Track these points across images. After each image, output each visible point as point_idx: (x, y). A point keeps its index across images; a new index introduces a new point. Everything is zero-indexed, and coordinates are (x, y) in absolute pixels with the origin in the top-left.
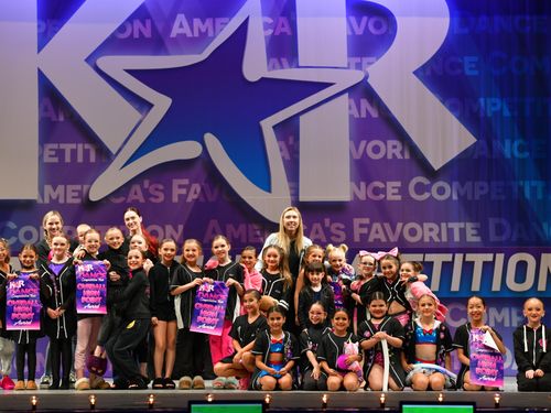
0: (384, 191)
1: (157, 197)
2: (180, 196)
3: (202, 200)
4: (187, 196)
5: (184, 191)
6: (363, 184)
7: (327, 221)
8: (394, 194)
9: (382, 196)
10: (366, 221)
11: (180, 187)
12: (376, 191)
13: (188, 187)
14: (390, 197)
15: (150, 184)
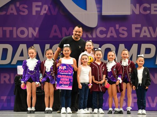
0: (149, 9)
1: (24, 12)
2: (37, 12)
3: (49, 14)
4: (40, 11)
5: (39, 9)
6: (138, 5)
7: (117, 26)
8: (155, 11)
9: (148, 12)
10: (139, 26)
11: (37, 6)
12: (145, 9)
13: (41, 7)
14: (153, 12)
15: (20, 5)
